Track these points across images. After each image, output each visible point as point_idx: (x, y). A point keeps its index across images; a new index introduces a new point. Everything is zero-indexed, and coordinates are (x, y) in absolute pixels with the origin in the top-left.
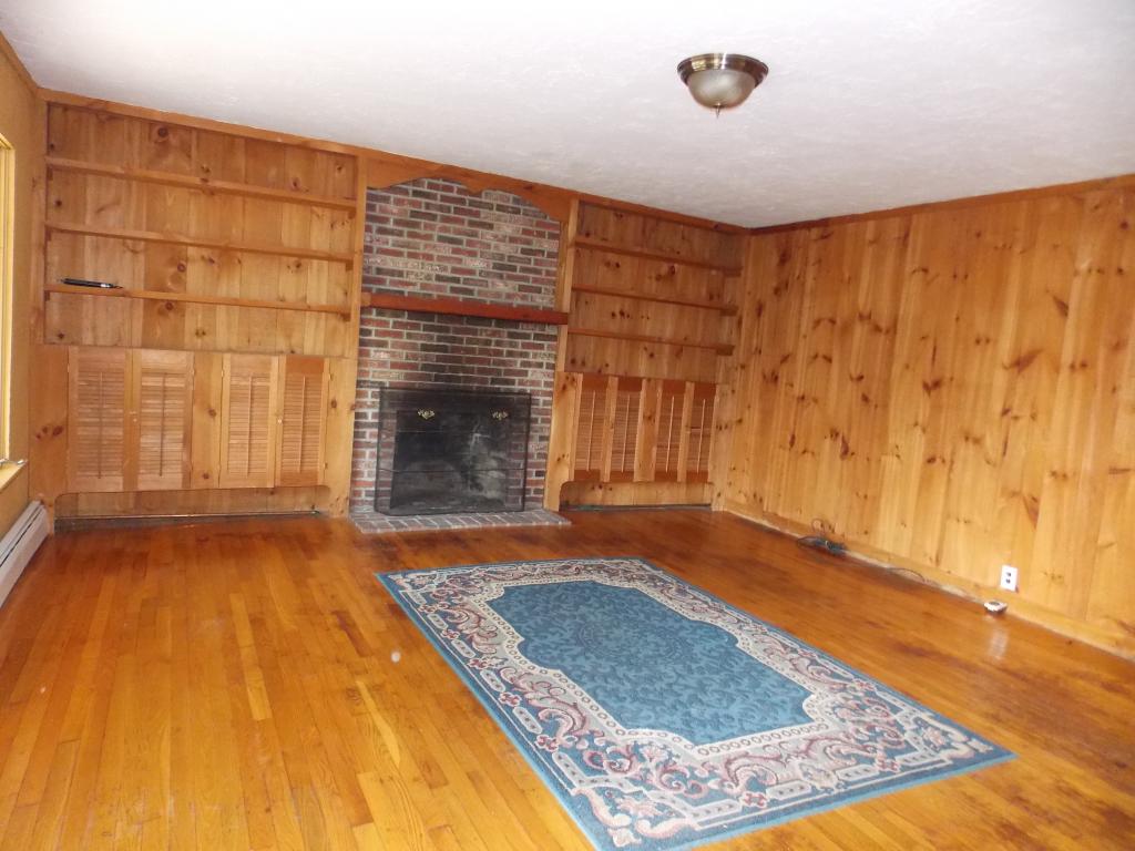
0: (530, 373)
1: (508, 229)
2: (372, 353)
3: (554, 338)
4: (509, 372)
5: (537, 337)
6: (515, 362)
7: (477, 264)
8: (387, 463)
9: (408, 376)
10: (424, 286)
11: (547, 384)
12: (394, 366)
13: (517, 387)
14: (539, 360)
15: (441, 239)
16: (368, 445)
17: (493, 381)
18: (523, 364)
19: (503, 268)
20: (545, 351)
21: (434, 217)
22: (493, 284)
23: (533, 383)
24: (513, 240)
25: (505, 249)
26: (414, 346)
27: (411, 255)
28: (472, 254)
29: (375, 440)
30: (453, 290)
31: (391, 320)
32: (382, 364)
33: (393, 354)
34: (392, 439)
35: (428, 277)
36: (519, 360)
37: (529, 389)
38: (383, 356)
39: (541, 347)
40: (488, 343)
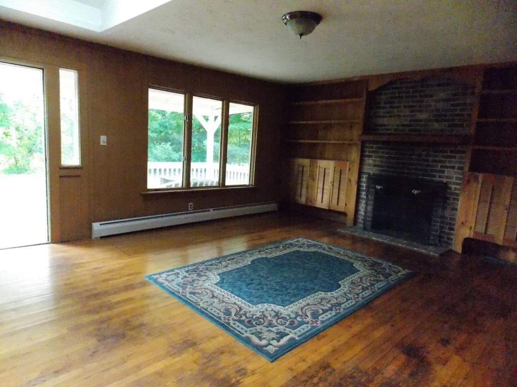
0: (446, 172)
1: (442, 95)
2: (367, 160)
3: (464, 152)
4: (432, 171)
5: (452, 152)
6: (437, 166)
7: (423, 116)
8: (370, 208)
9: (380, 170)
10: (396, 130)
11: (457, 178)
12: (375, 166)
13: (437, 179)
14: (452, 165)
15: (405, 107)
16: (363, 199)
17: (423, 175)
18: (442, 167)
19: (439, 118)
20: (457, 160)
21: (401, 98)
22: (432, 125)
23: (448, 177)
24: (444, 100)
25: (440, 105)
26: (382, 157)
27: (390, 117)
28: (420, 111)
29: (365, 197)
30: (410, 130)
31: (375, 146)
32: (370, 165)
33: (375, 161)
34: (373, 198)
35: (398, 126)
36: (440, 165)
37: (445, 180)
38: (371, 162)
39: (455, 157)
40: (420, 155)
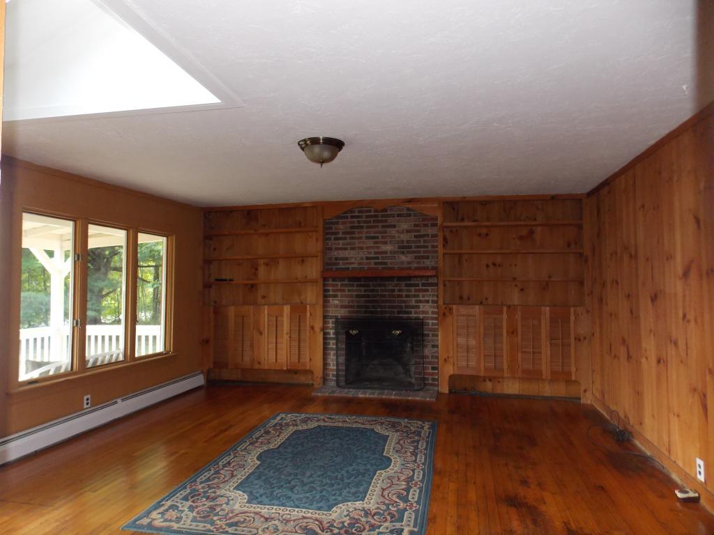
0: (421, 307)
1: (405, 226)
2: (331, 301)
3: (437, 285)
4: (407, 307)
5: (424, 285)
6: (411, 301)
7: (388, 248)
8: (342, 359)
9: (349, 312)
10: (359, 264)
11: (433, 312)
12: (342, 307)
13: (413, 315)
14: (427, 299)
15: (367, 238)
16: (332, 349)
17: (399, 313)
18: (417, 301)
19: (404, 248)
20: (430, 293)
21: (362, 227)
22: (398, 257)
23: (424, 312)
24: (408, 231)
25: (404, 237)
26: (352, 296)
27: (353, 249)
28: (385, 243)
29: (335, 347)
30: (376, 263)
31: (339, 283)
32: (336, 306)
33: (341, 301)
34: (344, 346)
35: (362, 258)
36: (414, 299)
37: (421, 316)
38: (336, 302)
39: (427, 290)
40: (393, 291)
